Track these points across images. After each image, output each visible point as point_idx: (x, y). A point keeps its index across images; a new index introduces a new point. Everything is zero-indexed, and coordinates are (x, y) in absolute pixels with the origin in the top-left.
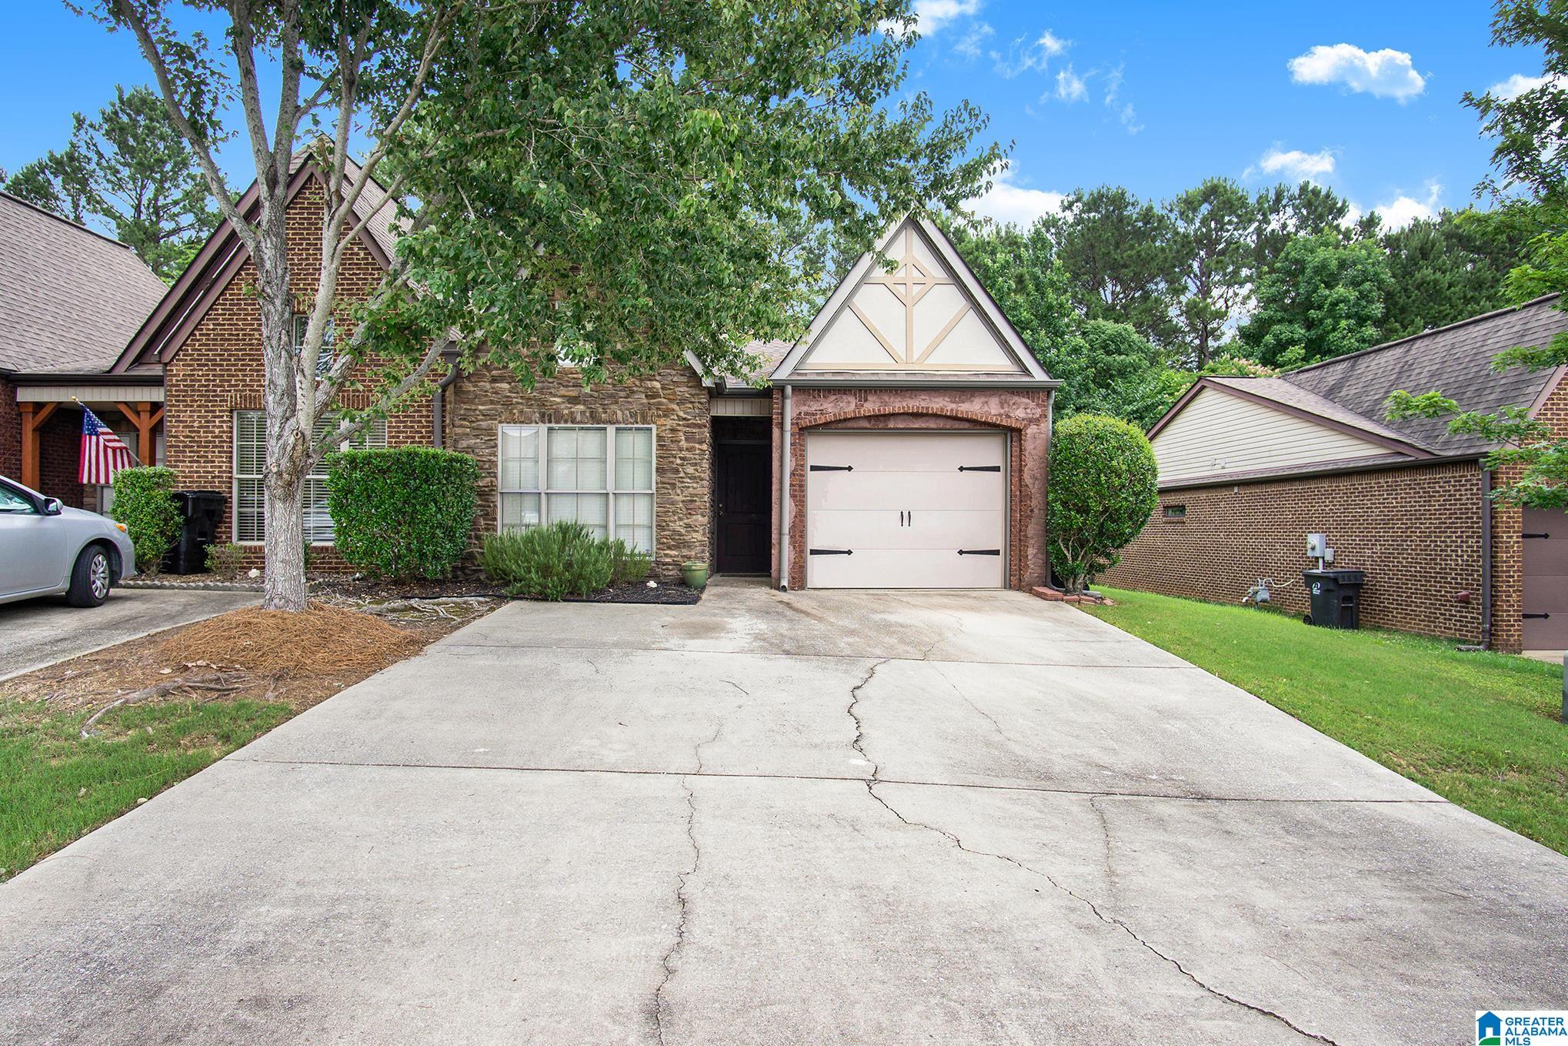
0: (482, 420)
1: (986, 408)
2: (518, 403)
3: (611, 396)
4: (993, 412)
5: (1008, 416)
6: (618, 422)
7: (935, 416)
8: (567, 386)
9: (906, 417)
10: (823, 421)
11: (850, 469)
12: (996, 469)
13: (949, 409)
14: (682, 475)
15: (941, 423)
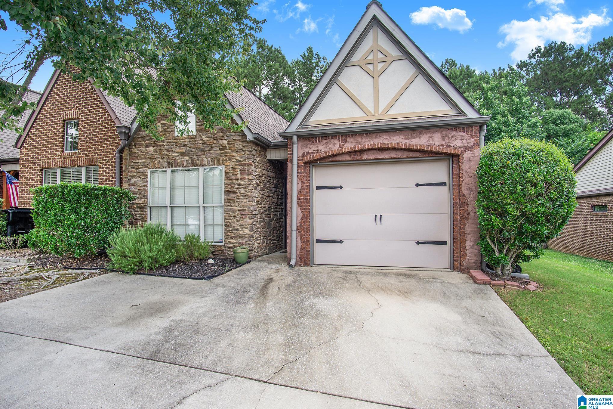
0: (141, 168)
1: (431, 141)
2: (157, 158)
3: (202, 150)
4: (437, 143)
5: (448, 146)
6: (205, 165)
7: (394, 149)
8: (180, 147)
9: (375, 152)
10: (318, 157)
11: (341, 187)
12: (444, 184)
13: (403, 143)
14: (238, 194)
15: (399, 154)
